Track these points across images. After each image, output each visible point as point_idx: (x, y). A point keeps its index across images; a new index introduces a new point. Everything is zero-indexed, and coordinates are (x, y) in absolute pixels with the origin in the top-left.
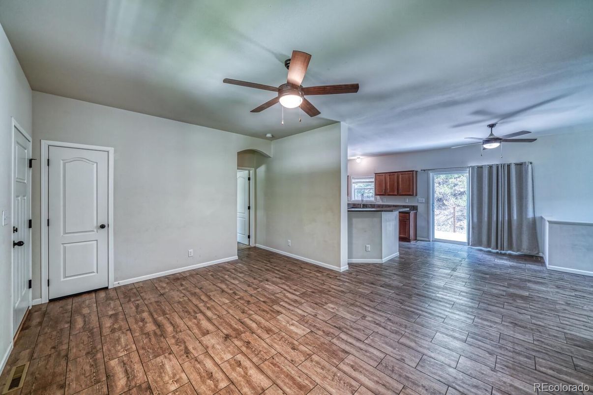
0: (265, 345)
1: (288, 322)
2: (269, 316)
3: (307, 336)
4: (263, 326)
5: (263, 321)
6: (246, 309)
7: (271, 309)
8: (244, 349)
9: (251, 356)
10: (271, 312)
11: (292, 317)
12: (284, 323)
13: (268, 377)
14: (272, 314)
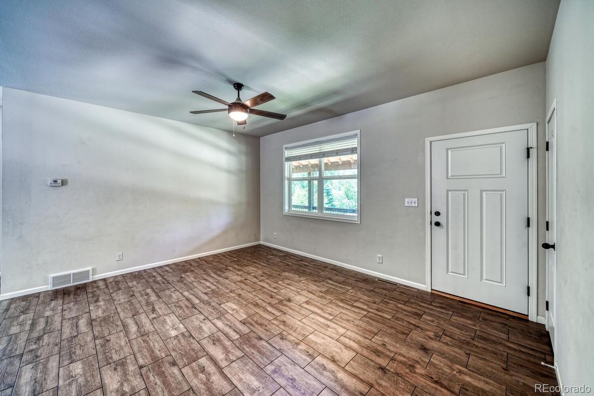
0: (259, 296)
1: (237, 312)
2: (255, 319)
3: (225, 301)
4: (261, 308)
5: (261, 313)
6: (282, 327)
7: (252, 328)
8: (274, 294)
9: (268, 291)
10: (253, 322)
11: (232, 317)
12: (242, 311)
13: (258, 285)
14: (251, 321)
